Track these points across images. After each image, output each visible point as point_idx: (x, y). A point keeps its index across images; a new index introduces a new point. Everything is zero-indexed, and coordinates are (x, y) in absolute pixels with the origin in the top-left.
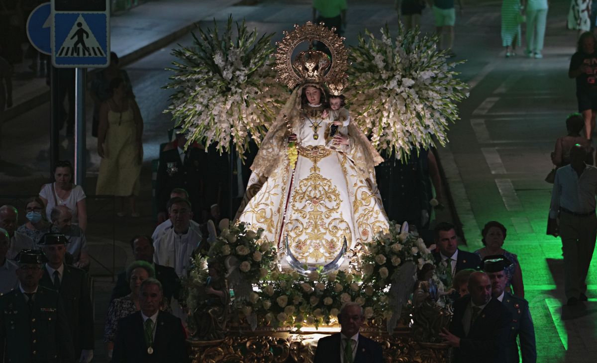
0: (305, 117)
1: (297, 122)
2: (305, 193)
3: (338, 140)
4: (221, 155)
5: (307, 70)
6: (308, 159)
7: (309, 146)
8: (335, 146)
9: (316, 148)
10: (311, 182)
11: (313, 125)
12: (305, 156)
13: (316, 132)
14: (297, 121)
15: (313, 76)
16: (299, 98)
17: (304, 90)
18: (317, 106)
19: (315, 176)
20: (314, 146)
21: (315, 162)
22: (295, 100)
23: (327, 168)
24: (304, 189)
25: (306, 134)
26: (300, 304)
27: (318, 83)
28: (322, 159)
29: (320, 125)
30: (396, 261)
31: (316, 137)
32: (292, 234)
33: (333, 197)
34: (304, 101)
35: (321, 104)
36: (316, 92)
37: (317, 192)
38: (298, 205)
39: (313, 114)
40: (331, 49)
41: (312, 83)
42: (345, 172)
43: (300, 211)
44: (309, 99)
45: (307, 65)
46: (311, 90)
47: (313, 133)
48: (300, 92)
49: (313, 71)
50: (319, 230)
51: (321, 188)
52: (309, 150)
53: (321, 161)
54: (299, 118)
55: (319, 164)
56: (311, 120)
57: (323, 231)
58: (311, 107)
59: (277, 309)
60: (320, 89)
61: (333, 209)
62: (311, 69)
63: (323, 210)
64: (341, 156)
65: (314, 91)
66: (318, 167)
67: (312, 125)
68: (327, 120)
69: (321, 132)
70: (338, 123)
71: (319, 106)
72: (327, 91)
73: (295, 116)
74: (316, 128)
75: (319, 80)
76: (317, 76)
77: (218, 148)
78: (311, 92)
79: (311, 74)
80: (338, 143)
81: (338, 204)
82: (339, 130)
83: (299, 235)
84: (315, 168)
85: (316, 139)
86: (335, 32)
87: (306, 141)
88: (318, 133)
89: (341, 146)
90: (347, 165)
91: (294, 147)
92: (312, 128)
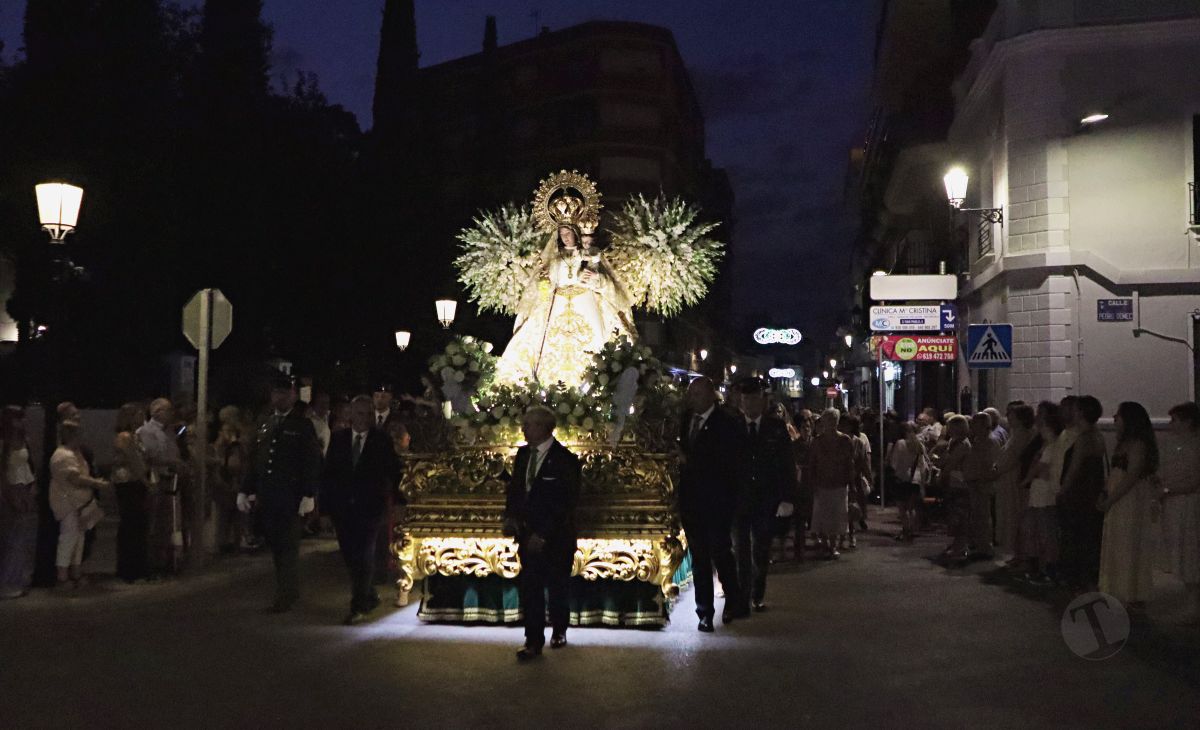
0: (561, 259)
1: (554, 264)
2: (559, 328)
3: (589, 275)
5: (560, 213)
6: (564, 297)
7: (564, 285)
8: (585, 280)
9: (571, 286)
10: (565, 318)
11: (568, 265)
12: (561, 295)
15: (566, 217)
17: (559, 232)
18: (571, 247)
19: (569, 312)
20: (569, 285)
21: (570, 299)
22: (553, 244)
23: (582, 304)
24: (558, 325)
25: (561, 275)
26: (515, 415)
27: (570, 225)
28: (577, 297)
30: (616, 367)
31: (570, 276)
32: (547, 367)
33: (585, 331)
34: (561, 244)
36: (569, 233)
37: (570, 326)
38: (553, 340)
39: (570, 255)
40: (584, 193)
41: (565, 224)
42: (600, 311)
43: (554, 345)
44: (564, 240)
45: (559, 206)
46: (564, 231)
47: (568, 272)
48: (555, 234)
49: (566, 212)
50: (570, 362)
51: (574, 323)
52: (564, 289)
53: (575, 298)
54: (556, 260)
55: (572, 301)
56: (567, 261)
57: (574, 362)
58: (566, 249)
59: (492, 421)
61: (586, 342)
62: (563, 210)
63: (577, 343)
64: (597, 296)
66: (572, 304)
67: (566, 265)
68: (577, 259)
69: (575, 270)
70: (587, 259)
71: (573, 246)
72: (579, 229)
73: (553, 259)
74: (571, 265)
75: (572, 221)
76: (569, 217)
78: (566, 234)
79: (564, 216)
81: (590, 338)
82: (589, 265)
83: (551, 368)
84: (569, 304)
85: (570, 278)
86: (587, 179)
87: (562, 281)
88: (572, 271)
90: (603, 305)
92: (566, 268)
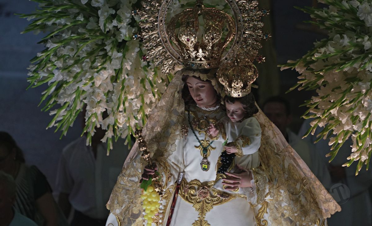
0: (189, 129)
3: (232, 182)
4: (108, 154)
6: (192, 205)
7: (196, 180)
11: (201, 144)
12: (187, 199)
13: (205, 158)
14: (178, 133)
15: (197, 57)
16: (178, 92)
18: (212, 109)
20: (202, 181)
21: (202, 211)
22: (174, 96)
25: (189, 159)
27: (205, 71)
28: (215, 207)
29: (212, 145)
35: (218, 107)
36: (202, 87)
39: (203, 123)
41: (194, 71)
45: (184, 39)
46: (193, 83)
47: (202, 158)
49: (196, 49)
52: (194, 188)
53: (211, 210)
54: (180, 128)
55: (208, 216)
56: (198, 135)
58: (200, 110)
60: (208, 81)
62: (190, 45)
65: (200, 84)
66: (206, 222)
67: (198, 144)
71: (215, 109)
73: (175, 124)
74: (205, 150)
75: (209, 64)
76: (205, 57)
77: (103, 140)
78: (194, 86)
79: (193, 54)
80: (233, 186)
84: (201, 221)
85: (204, 169)
87: (190, 172)
88: (209, 159)
89: (238, 192)
91: (150, 190)
92: (198, 149)
